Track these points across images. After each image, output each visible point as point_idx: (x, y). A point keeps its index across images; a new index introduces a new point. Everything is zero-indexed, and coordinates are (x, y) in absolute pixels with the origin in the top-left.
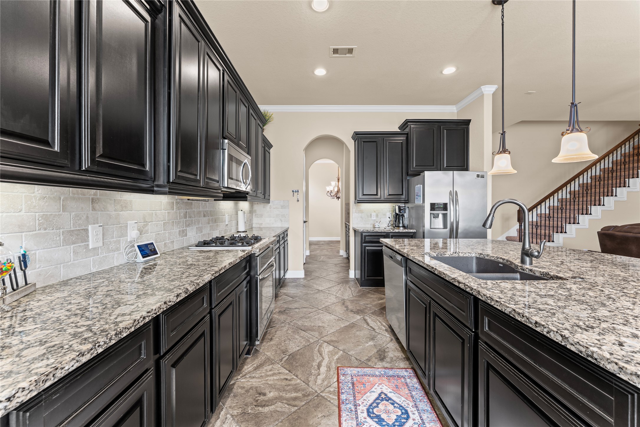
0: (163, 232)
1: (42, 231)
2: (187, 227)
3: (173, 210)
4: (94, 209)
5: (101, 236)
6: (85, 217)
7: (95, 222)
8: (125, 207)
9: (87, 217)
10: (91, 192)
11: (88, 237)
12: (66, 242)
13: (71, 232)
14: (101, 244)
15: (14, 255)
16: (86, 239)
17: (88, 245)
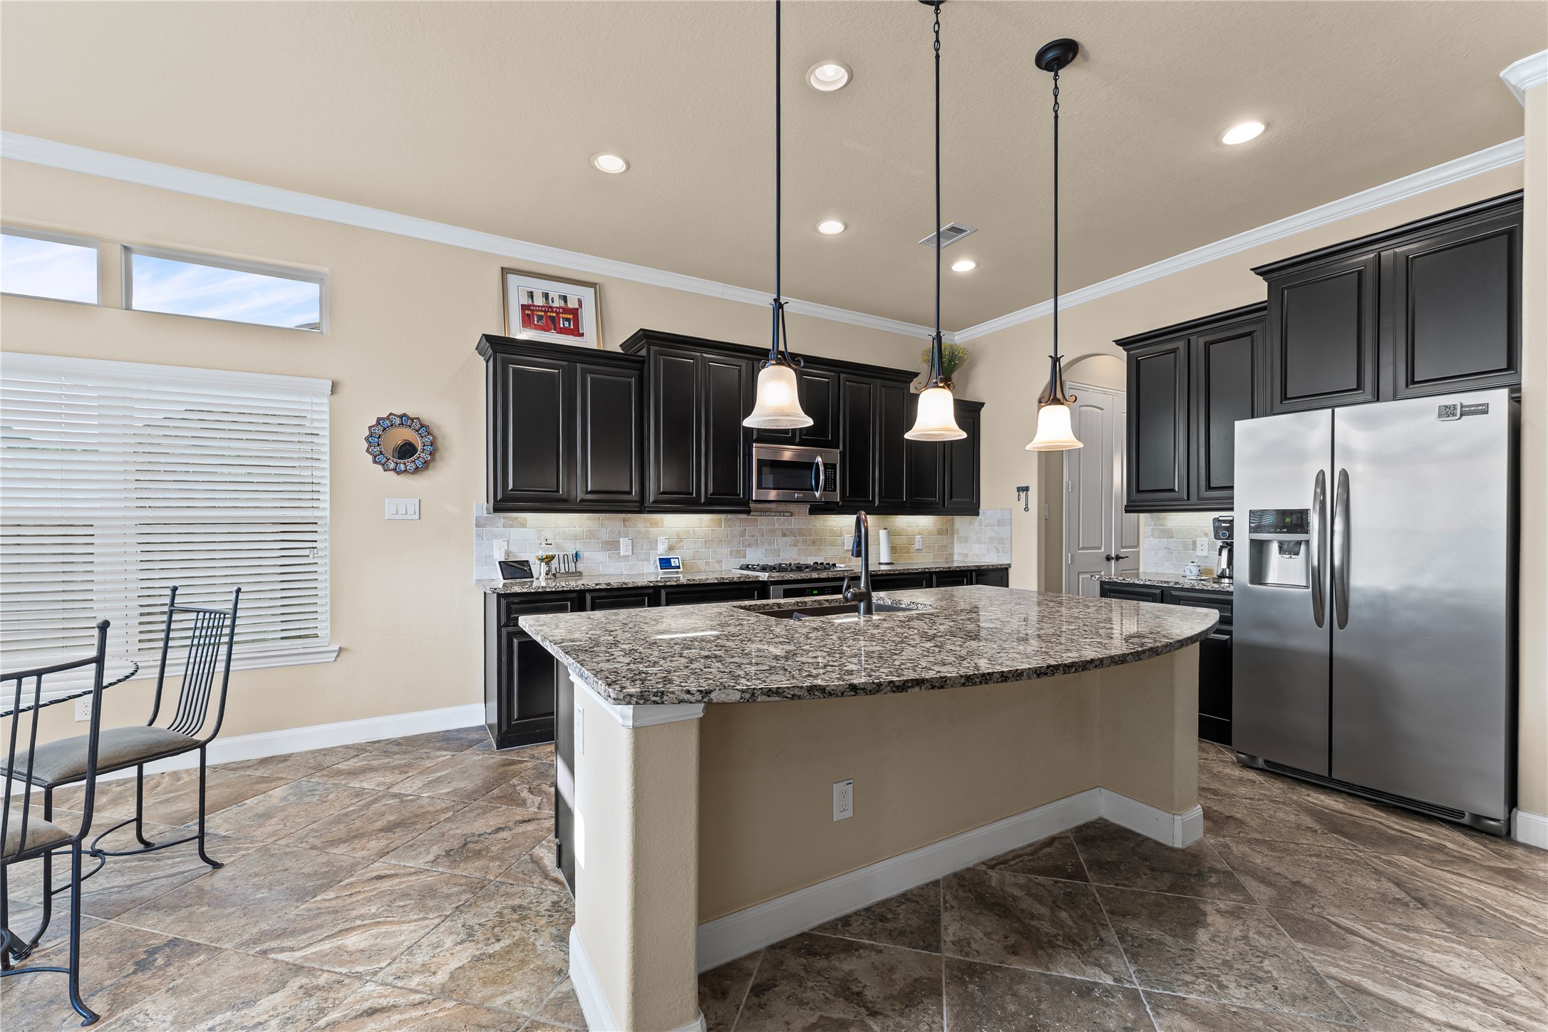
0: (703, 549)
1: (588, 540)
2: (746, 547)
3: (721, 527)
4: (625, 526)
5: (630, 547)
6: (618, 532)
7: (627, 536)
8: (655, 524)
9: (619, 532)
10: (623, 516)
11: (620, 546)
12: (604, 549)
13: (607, 542)
14: (630, 553)
15: (571, 552)
16: (618, 548)
17: (620, 553)
